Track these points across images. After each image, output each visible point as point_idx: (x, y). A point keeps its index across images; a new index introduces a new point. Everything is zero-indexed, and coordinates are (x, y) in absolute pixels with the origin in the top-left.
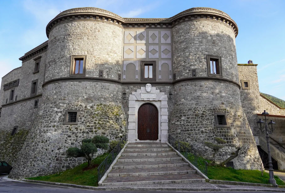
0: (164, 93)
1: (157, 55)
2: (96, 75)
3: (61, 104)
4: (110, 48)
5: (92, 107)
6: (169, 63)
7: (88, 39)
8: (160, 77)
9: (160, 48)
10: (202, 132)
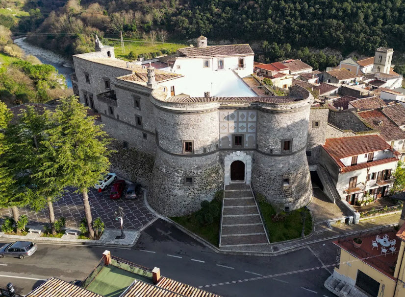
0: (249, 156)
1: (245, 131)
2: (201, 152)
3: (179, 171)
4: (210, 131)
5: (201, 173)
6: (254, 135)
7: (193, 128)
8: (247, 145)
9: (247, 125)
10: (273, 190)
